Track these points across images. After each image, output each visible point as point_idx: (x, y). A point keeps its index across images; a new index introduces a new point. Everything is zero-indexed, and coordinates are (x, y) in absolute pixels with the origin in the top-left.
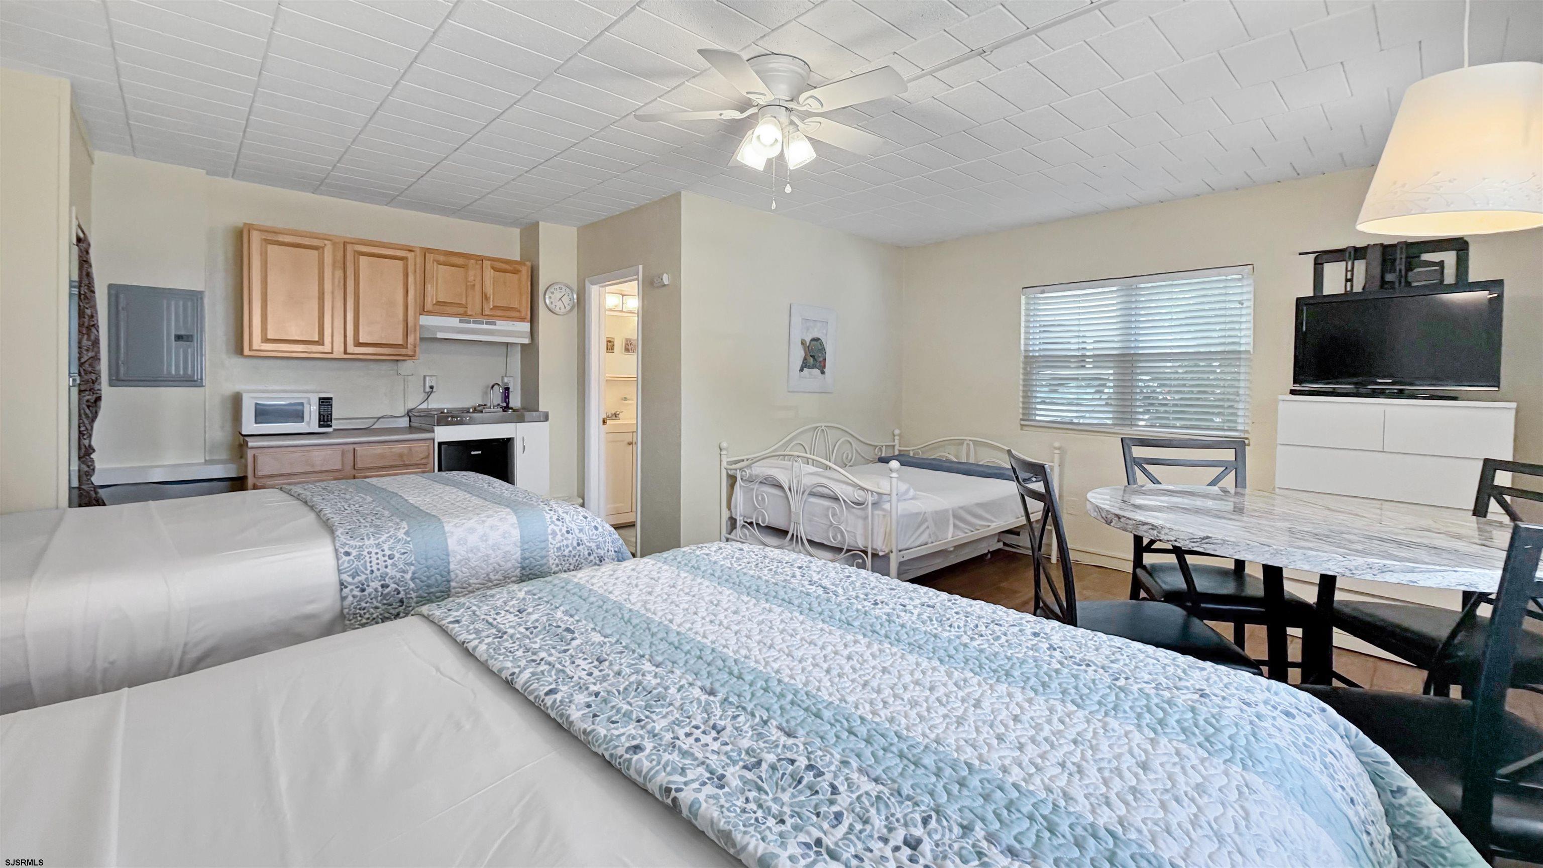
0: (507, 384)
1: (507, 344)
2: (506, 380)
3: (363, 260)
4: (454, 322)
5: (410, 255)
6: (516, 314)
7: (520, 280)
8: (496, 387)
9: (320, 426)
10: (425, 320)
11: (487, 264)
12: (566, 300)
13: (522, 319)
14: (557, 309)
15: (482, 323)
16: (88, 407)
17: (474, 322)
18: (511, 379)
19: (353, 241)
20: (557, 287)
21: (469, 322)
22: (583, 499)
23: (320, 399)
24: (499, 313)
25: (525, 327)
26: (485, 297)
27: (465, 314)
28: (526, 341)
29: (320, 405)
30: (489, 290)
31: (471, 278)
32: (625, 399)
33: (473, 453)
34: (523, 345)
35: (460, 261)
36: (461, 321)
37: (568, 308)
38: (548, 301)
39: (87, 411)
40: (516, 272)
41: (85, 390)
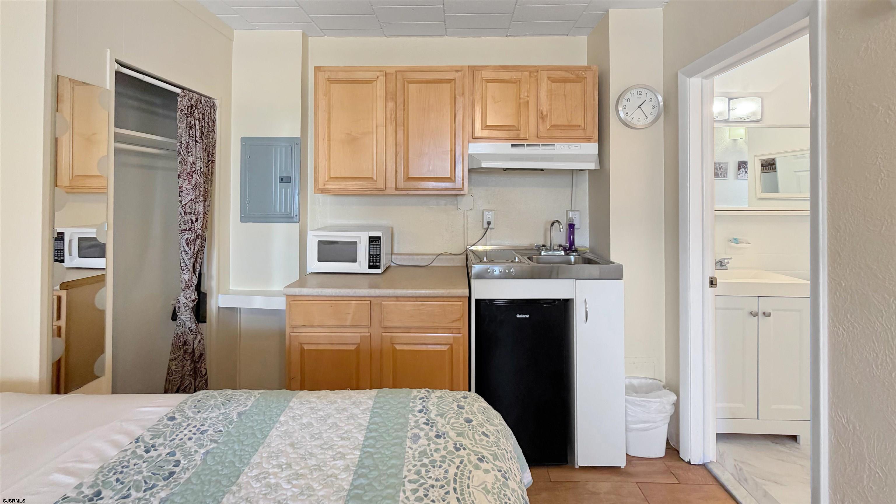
0: (571, 219)
1: (572, 172)
2: (571, 214)
3: (412, 87)
4: (505, 148)
5: (457, 75)
6: (579, 133)
7: (585, 91)
8: (556, 224)
9: (370, 267)
10: (474, 148)
11: (544, 75)
12: (647, 108)
13: (588, 139)
14: (635, 121)
15: (537, 147)
16: (188, 245)
17: (529, 147)
18: (577, 213)
19: (403, 69)
20: (634, 91)
21: (521, 147)
22: (678, 395)
23: (370, 238)
24: (556, 133)
25: (592, 148)
26: (541, 117)
27: (518, 138)
28: (592, 166)
29: (370, 245)
30: (544, 108)
31: (524, 95)
32: (736, 241)
33: (518, 316)
34: (590, 171)
35: (513, 75)
36: (514, 147)
37: (651, 118)
38: (622, 115)
39: (187, 249)
40: (579, 79)
41: (186, 230)
